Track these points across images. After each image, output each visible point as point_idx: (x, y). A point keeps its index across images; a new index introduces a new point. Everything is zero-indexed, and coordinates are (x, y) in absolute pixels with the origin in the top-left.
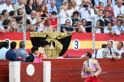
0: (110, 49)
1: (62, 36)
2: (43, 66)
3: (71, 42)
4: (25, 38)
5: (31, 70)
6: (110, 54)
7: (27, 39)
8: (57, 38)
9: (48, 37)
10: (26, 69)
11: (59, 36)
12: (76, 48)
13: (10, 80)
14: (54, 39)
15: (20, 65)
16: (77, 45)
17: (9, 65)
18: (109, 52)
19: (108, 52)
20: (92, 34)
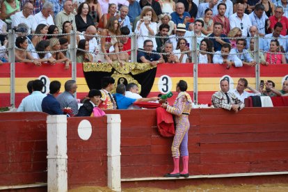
0: (226, 94)
1: (139, 70)
3: (156, 79)
4: (74, 72)
5: (85, 130)
6: (226, 101)
7: (78, 76)
8: (130, 74)
9: (115, 72)
10: (77, 128)
11: (134, 70)
12: (165, 90)
14: (126, 74)
15: (66, 121)
16: (166, 84)
17: (47, 122)
18: (225, 97)
19: (222, 99)
20: (193, 64)
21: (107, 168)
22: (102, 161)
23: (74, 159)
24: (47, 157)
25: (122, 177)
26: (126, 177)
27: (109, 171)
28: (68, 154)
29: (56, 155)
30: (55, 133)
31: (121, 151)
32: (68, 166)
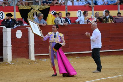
1: (42, 8)
2: (28, 31)
3: (50, 12)
4: (15, 10)
5: (19, 34)
7: (17, 11)
8: (39, 10)
9: (32, 9)
10: (16, 33)
11: (40, 8)
13: (3, 42)
14: (37, 10)
15: (11, 31)
17: (3, 31)
20: (65, 6)
21: (28, 50)
22: (27, 47)
23: (15, 47)
24: (3, 46)
25: (35, 54)
26: (37, 54)
27: (29, 51)
28: (12, 44)
29: (7, 45)
30: (6, 36)
31: (34, 43)
32: (12, 50)
